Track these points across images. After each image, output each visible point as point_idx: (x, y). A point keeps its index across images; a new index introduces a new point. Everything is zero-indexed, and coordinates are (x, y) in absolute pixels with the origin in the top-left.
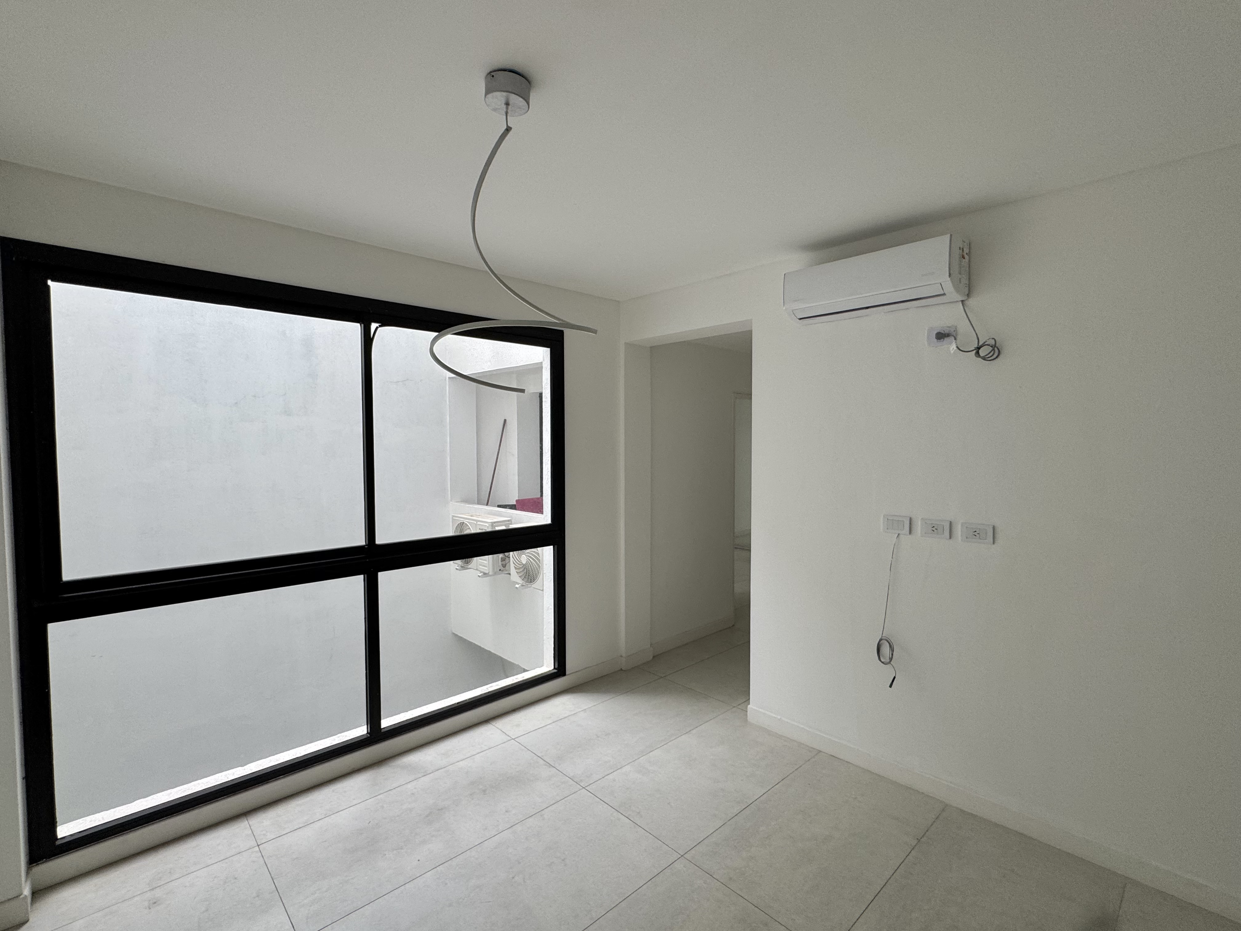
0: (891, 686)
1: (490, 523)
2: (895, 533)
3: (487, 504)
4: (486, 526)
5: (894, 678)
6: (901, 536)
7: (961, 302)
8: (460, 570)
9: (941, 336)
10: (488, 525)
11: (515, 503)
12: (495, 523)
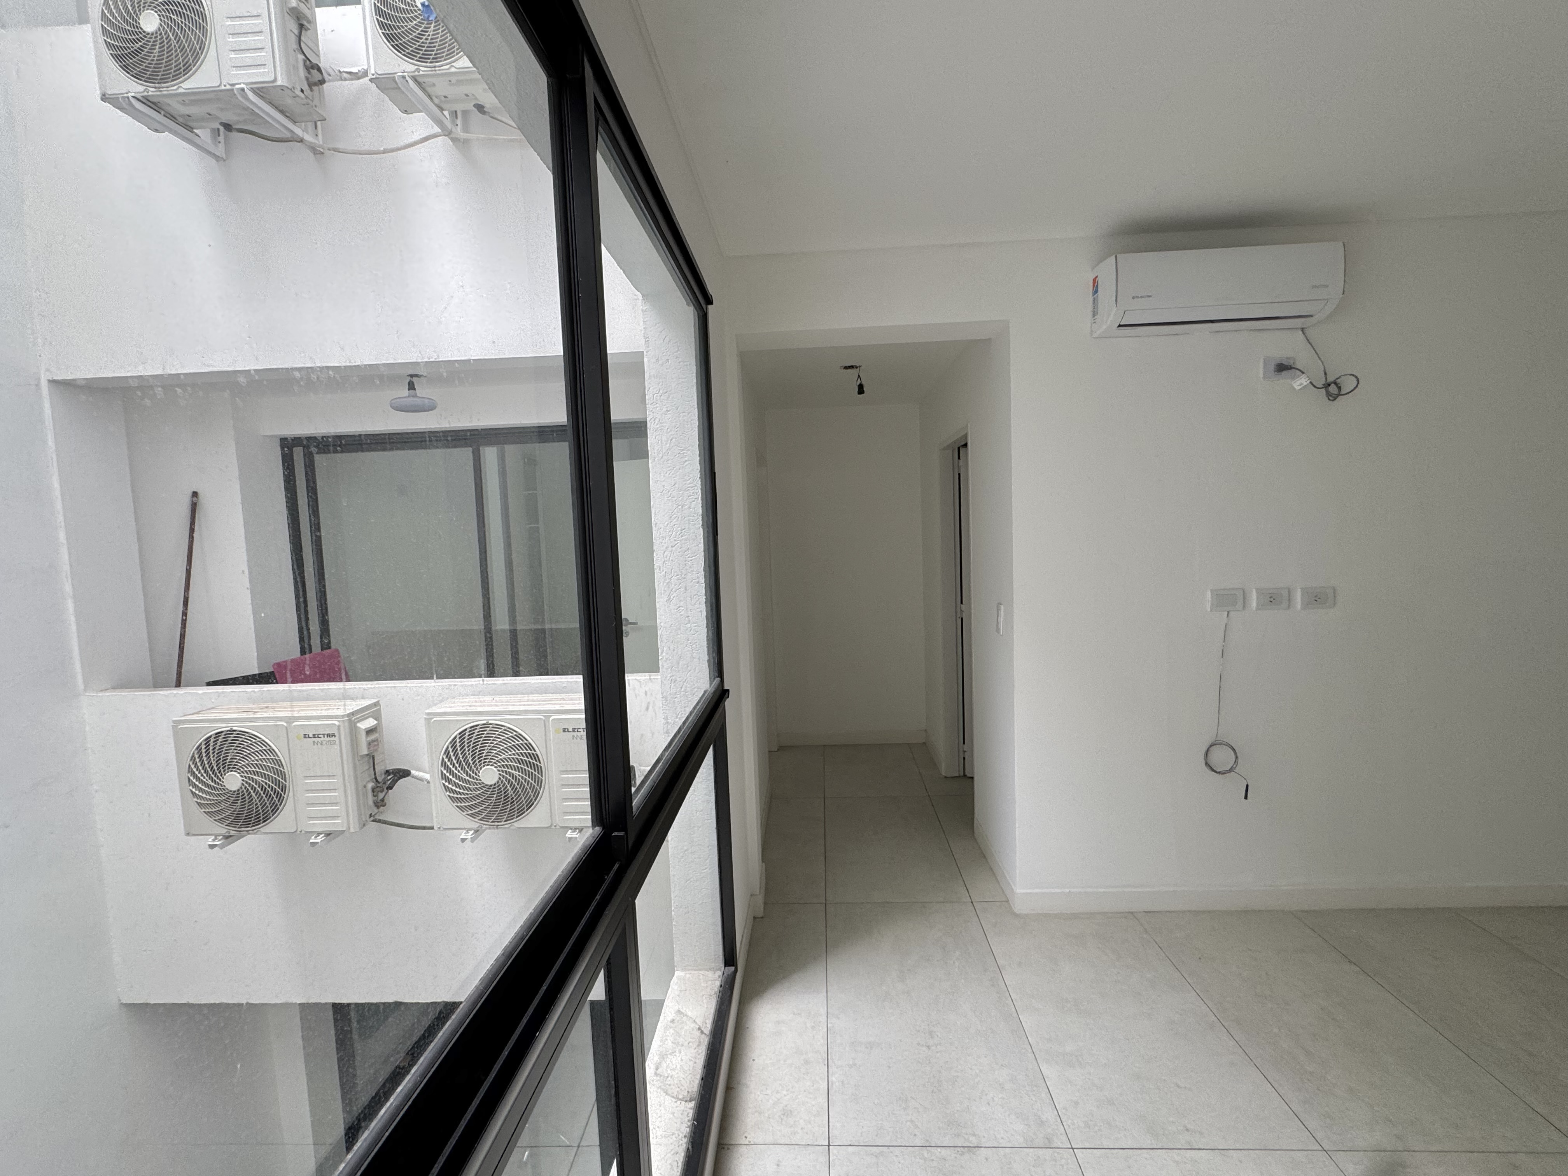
0: (1246, 798)
1: (343, 716)
2: (1225, 611)
3: (178, 684)
4: (335, 724)
5: (1247, 786)
6: (1232, 613)
7: (1300, 330)
8: (222, 847)
9: (1282, 368)
10: (337, 723)
11: (272, 670)
12: (353, 714)
